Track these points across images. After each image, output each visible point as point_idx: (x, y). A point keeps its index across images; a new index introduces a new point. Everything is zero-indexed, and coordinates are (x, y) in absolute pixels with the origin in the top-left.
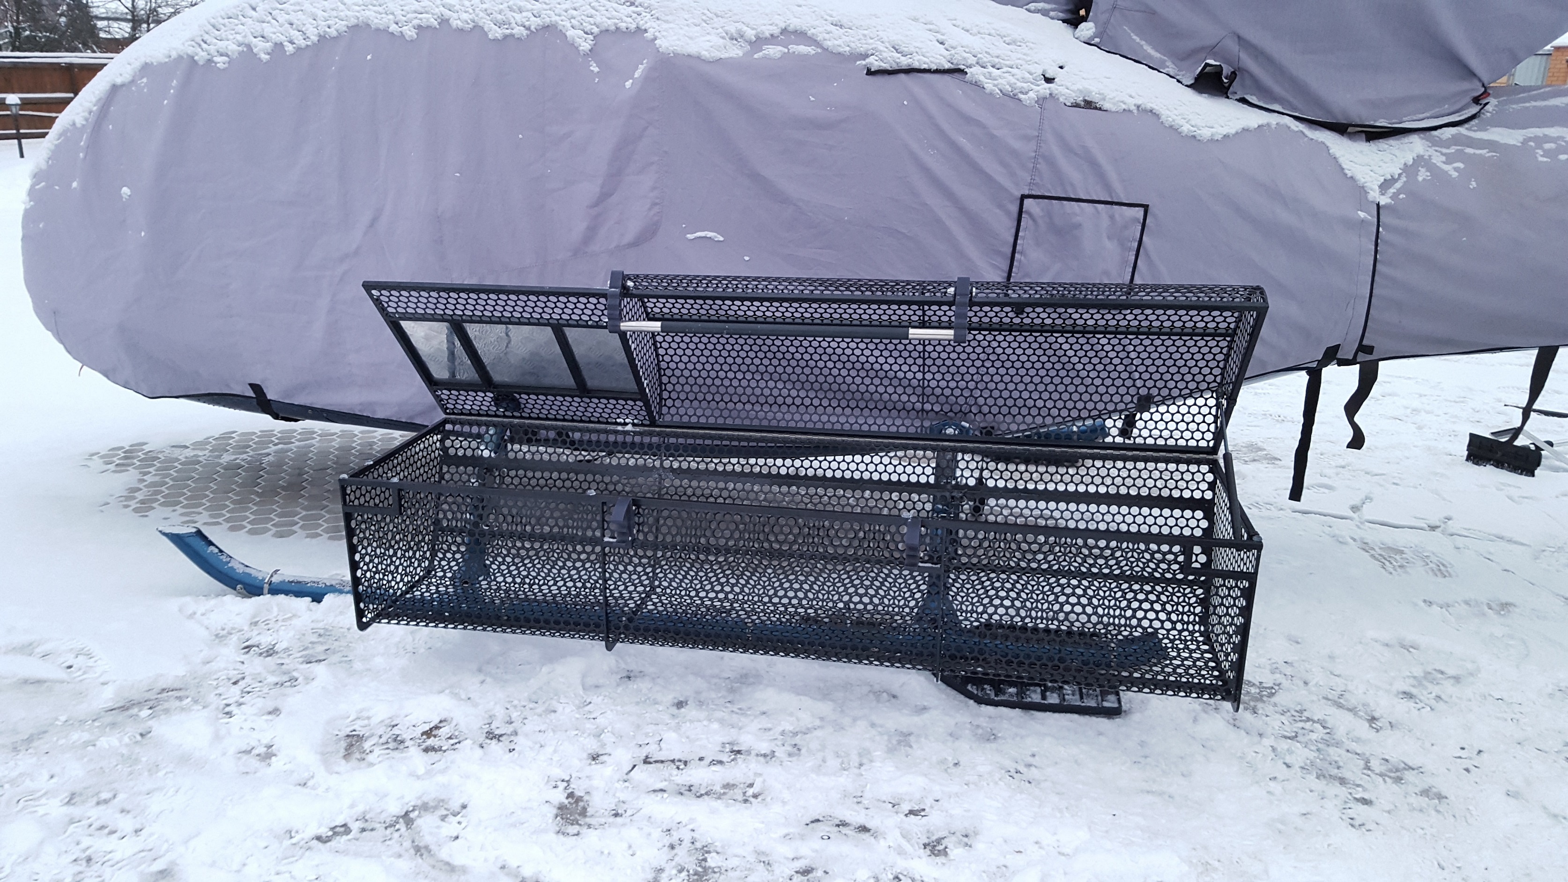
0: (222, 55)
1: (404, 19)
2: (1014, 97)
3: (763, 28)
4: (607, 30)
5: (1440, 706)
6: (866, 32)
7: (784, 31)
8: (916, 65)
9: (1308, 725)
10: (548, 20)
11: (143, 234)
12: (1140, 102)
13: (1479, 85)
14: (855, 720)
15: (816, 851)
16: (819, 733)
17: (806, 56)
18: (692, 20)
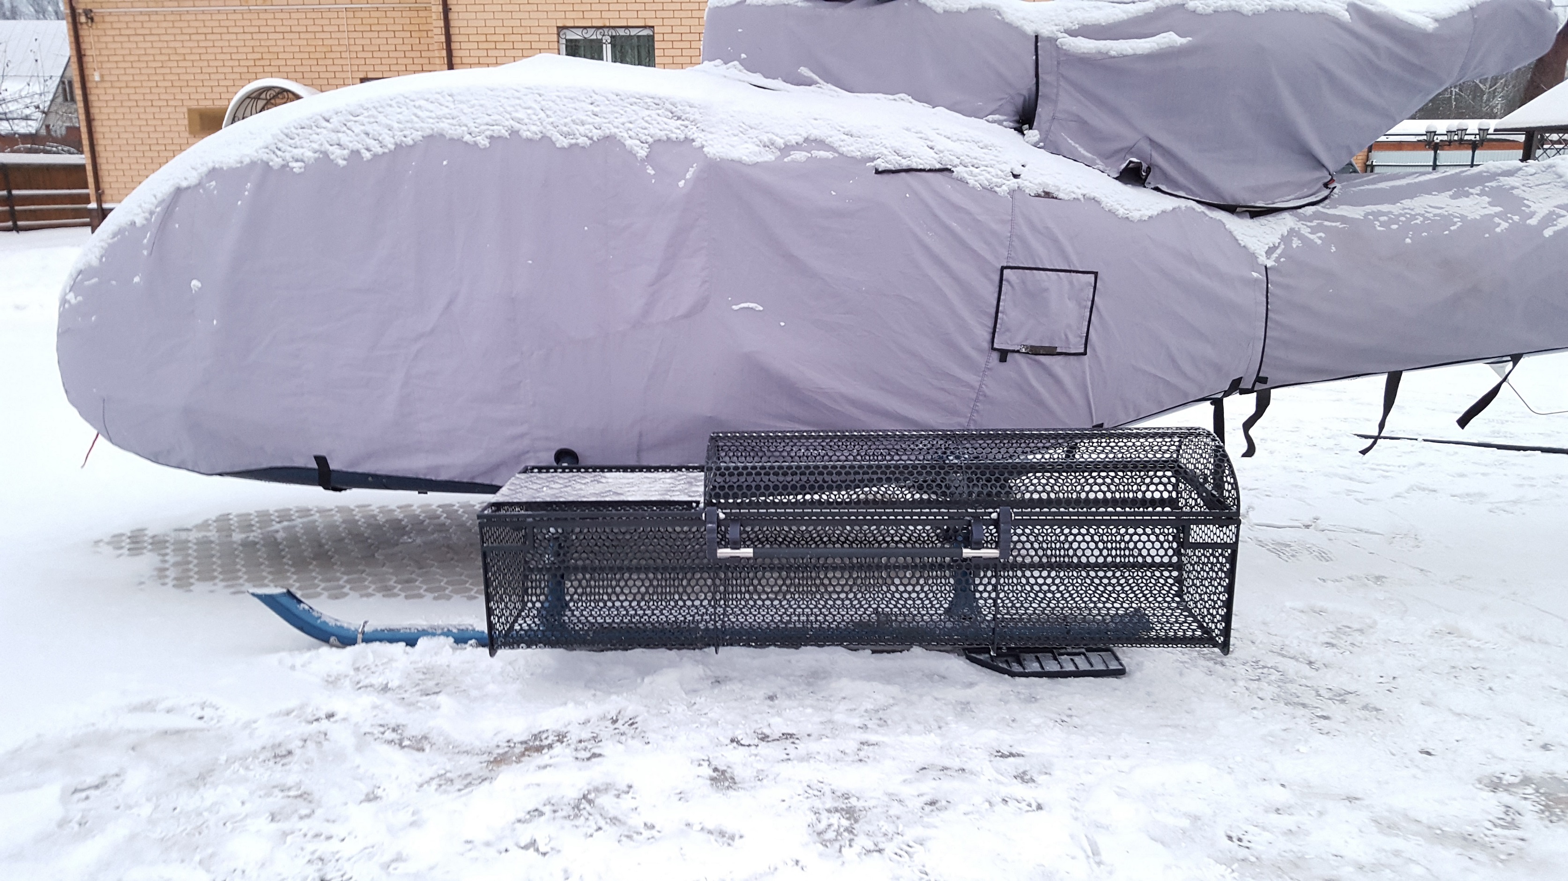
0: (297, 161)
1: (477, 130)
2: (991, 190)
3: (790, 137)
4: (659, 140)
5: (1355, 649)
6: (872, 140)
7: (806, 140)
8: (914, 166)
9: (1265, 671)
10: (608, 132)
11: (215, 322)
12: (1085, 192)
13: (1327, 173)
14: (921, 696)
15: (934, 789)
16: (895, 708)
17: (827, 159)
18: (730, 132)
